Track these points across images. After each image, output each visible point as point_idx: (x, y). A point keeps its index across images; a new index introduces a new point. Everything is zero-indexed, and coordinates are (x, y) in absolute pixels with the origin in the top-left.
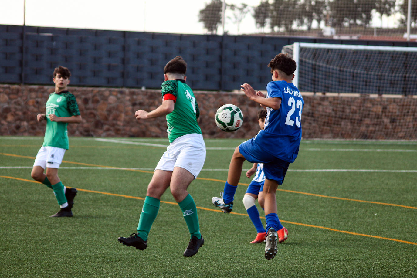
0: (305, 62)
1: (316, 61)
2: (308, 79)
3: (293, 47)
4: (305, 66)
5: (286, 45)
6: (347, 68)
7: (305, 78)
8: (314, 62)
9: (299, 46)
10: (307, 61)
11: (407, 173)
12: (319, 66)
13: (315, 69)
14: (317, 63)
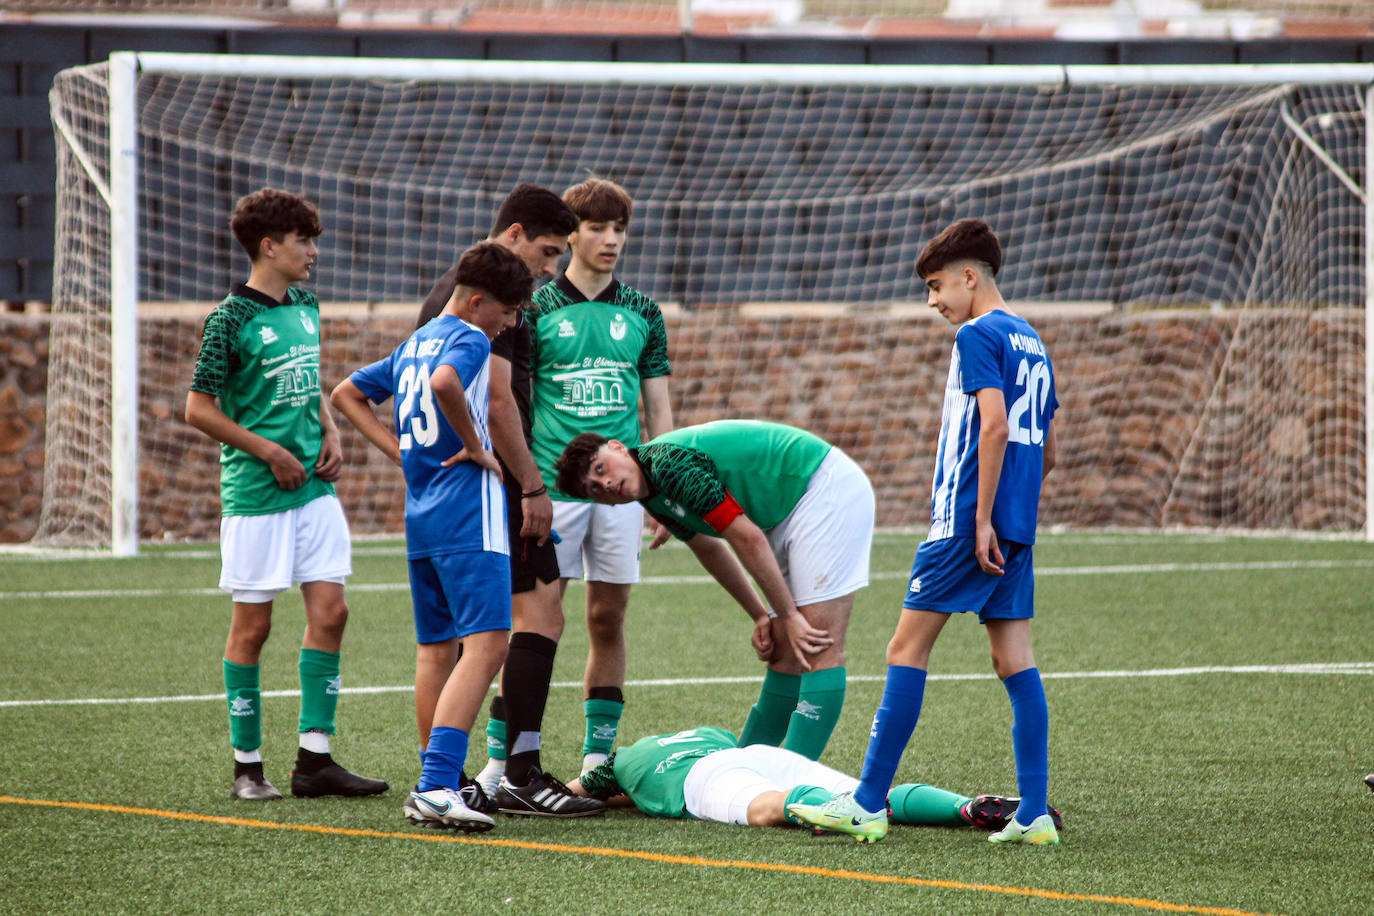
0: (173, 149)
1: (227, 144)
2: (191, 235)
3: (105, 75)
4: (173, 171)
5: (70, 64)
6: (387, 172)
7: (174, 230)
8: (218, 152)
9: (139, 68)
10: (182, 142)
11: (679, 691)
12: (243, 168)
13: (224, 184)
14: (235, 155)
